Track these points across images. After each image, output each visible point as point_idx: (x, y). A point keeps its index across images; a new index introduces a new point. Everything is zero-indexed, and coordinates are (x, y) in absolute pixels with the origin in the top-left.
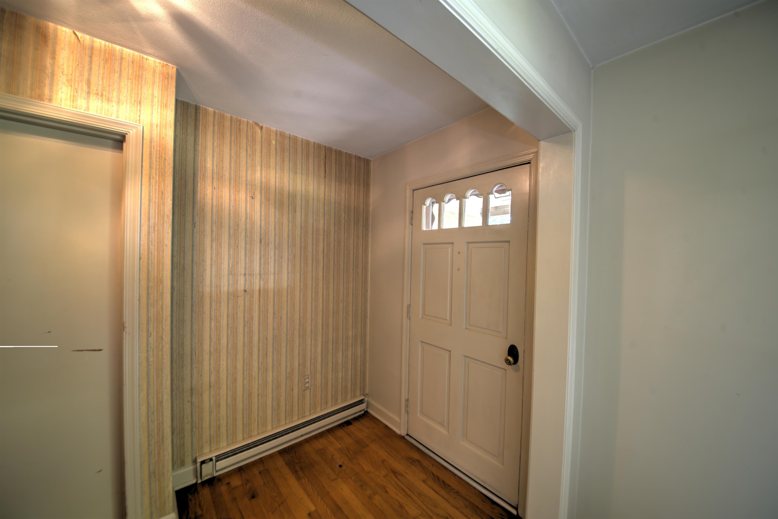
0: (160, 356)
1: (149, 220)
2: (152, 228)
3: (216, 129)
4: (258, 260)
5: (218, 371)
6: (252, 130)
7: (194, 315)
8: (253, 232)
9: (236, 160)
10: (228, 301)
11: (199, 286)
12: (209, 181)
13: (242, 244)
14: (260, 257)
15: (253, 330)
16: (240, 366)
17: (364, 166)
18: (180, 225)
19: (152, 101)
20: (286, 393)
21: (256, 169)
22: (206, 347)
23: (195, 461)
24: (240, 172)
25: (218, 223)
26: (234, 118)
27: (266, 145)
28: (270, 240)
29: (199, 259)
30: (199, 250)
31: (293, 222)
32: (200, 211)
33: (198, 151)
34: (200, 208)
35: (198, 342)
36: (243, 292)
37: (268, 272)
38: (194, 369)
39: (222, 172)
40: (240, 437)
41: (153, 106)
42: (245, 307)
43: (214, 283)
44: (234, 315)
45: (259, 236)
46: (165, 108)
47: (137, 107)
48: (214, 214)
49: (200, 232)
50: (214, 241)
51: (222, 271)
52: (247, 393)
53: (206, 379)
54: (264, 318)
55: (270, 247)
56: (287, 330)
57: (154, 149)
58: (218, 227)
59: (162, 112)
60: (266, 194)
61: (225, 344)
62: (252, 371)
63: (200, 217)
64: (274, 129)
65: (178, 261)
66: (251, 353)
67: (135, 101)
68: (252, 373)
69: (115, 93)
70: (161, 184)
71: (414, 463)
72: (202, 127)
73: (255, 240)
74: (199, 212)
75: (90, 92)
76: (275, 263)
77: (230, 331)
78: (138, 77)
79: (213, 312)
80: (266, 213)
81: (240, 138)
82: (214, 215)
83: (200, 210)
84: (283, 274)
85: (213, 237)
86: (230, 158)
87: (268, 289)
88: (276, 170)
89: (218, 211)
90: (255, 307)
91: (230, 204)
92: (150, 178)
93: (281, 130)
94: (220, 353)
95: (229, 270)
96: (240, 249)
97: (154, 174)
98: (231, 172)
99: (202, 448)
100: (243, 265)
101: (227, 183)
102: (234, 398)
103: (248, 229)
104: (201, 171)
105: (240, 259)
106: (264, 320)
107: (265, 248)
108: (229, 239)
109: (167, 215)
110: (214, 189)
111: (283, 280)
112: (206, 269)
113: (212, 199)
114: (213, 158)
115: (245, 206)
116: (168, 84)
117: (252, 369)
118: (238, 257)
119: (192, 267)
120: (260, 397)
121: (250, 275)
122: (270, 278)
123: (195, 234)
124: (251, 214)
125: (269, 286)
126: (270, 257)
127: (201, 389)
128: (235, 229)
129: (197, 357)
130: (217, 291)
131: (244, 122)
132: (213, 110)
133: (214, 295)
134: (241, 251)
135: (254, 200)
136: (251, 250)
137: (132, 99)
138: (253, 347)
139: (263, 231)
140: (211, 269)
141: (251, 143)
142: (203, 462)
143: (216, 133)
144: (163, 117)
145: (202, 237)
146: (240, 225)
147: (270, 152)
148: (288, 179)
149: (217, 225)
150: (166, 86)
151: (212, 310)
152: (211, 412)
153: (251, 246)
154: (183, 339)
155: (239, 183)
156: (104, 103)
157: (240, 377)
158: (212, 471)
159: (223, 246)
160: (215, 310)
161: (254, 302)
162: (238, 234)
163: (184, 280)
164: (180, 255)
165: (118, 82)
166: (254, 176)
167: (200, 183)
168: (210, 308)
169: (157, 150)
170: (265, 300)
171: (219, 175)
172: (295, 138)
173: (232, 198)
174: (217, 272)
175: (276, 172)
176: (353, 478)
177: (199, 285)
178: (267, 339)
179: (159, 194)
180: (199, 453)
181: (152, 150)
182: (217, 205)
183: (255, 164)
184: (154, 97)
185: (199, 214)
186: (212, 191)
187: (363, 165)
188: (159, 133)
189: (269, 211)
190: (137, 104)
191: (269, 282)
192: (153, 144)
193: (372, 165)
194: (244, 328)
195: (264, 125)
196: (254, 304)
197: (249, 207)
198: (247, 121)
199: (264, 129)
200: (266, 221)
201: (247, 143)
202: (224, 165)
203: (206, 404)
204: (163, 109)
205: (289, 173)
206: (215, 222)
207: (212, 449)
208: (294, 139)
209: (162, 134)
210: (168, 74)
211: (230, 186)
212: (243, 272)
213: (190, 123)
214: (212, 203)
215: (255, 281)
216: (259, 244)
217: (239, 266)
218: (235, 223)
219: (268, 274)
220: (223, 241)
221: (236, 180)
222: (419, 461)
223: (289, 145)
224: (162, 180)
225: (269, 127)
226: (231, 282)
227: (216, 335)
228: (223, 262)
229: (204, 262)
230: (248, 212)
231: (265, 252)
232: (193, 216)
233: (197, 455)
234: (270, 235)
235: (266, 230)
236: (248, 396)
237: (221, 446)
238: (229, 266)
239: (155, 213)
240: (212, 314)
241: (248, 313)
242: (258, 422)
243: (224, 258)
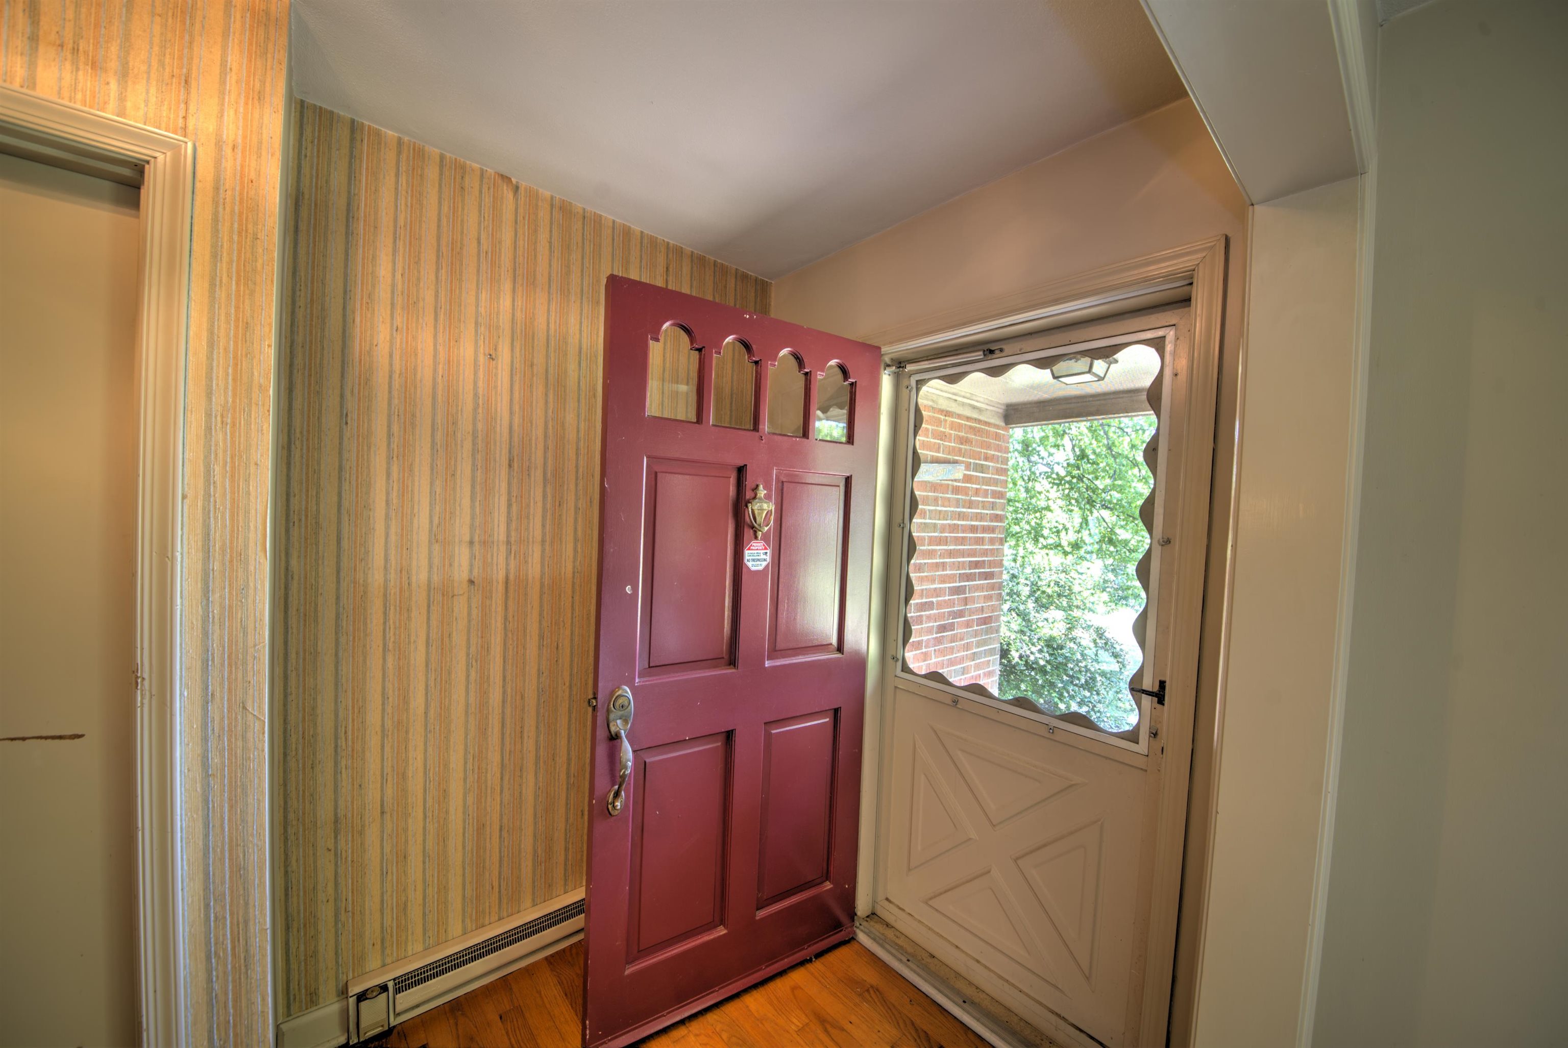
0: (239, 752)
1: (209, 394)
2: (216, 417)
3: (404, 184)
4: (504, 509)
5: (403, 776)
6: (494, 192)
7: (343, 640)
8: (492, 441)
9: (452, 264)
10: (429, 606)
11: (355, 570)
12: (382, 311)
13: (464, 468)
14: (509, 500)
15: (488, 677)
16: (456, 759)
17: (756, 297)
18: (309, 417)
19: (223, 82)
20: (567, 820)
21: (502, 288)
22: (373, 718)
23: (343, 992)
24: (460, 293)
25: (405, 415)
26: (448, 160)
27: (527, 231)
28: (533, 461)
29: (357, 502)
30: (357, 481)
31: (589, 420)
32: (360, 384)
33: (357, 234)
34: (360, 378)
35: (353, 707)
36: (465, 585)
37: (528, 539)
38: (343, 770)
39: (418, 291)
40: (455, 928)
41: (224, 94)
42: (469, 621)
43: (393, 563)
44: (442, 640)
45: (507, 451)
46: (256, 102)
47: (179, 91)
48: (395, 393)
49: (358, 436)
50: (395, 459)
51: (415, 533)
52: (473, 824)
53: (372, 794)
54: (517, 647)
55: (532, 479)
56: (571, 675)
57: (224, 209)
58: (405, 427)
59: (248, 113)
60: (525, 351)
61: (421, 709)
62: (487, 773)
63: (359, 400)
64: (548, 194)
65: (303, 508)
66: (483, 731)
67: (173, 76)
68: (486, 777)
69: (114, 49)
70: (243, 304)
71: (866, 994)
72: (367, 177)
73: (498, 459)
74: (357, 386)
75: (38, 36)
76: (544, 517)
77: (433, 678)
78: (182, 12)
79: (392, 633)
80: (524, 396)
81: (463, 209)
82: (396, 396)
83: (360, 381)
84: (564, 543)
85: (393, 450)
86: (438, 257)
87: (527, 580)
88: (549, 293)
89: (406, 387)
90: (496, 621)
91: (435, 370)
92: (212, 285)
93: (563, 198)
94: (407, 732)
95: (431, 531)
96: (458, 481)
97: (225, 275)
98: (440, 291)
99: (360, 959)
100: (467, 519)
101: (430, 318)
102: (443, 839)
103: (480, 433)
104: (362, 284)
105: (460, 506)
106: (517, 653)
107: (522, 479)
108: (432, 455)
109: (260, 386)
110: (395, 332)
111: (564, 556)
112: (373, 529)
113: (391, 356)
114: (394, 255)
115: (472, 377)
116: (267, 38)
117: (487, 769)
118: (455, 500)
119: (339, 522)
120: (505, 834)
121: (484, 543)
122: (533, 551)
123: (345, 439)
124: (488, 398)
125: (530, 571)
126: (532, 501)
127: (361, 818)
128: (448, 431)
129: (350, 743)
130: (401, 583)
131: (473, 170)
132: (396, 135)
133: (393, 592)
134: (461, 487)
135: (494, 362)
136: (486, 485)
137: (164, 69)
138: (490, 717)
139: (516, 439)
140: (387, 527)
141: (491, 225)
142: (362, 997)
143: (404, 193)
144: (252, 126)
145: (366, 448)
146: (460, 423)
147: (535, 249)
148: (579, 317)
149: (402, 421)
150: (262, 45)
151: (390, 628)
152: (385, 873)
153: (486, 474)
154: (315, 699)
155: (460, 320)
156: (81, 73)
157: (456, 789)
158: (385, 1016)
159: (417, 473)
160: (395, 628)
161: (493, 610)
162: (456, 445)
163: (317, 552)
164: (307, 491)
165: (124, 19)
166: (496, 305)
167: (361, 315)
168: (385, 623)
169: (233, 211)
170: (519, 603)
171: (409, 296)
172: (598, 220)
173: (442, 356)
174: (402, 535)
175: (549, 297)
176: (725, 1036)
177: (355, 566)
178: (522, 697)
179: (237, 327)
180: (353, 971)
181: (221, 209)
182: (404, 371)
183: (500, 276)
184: (228, 70)
185: (356, 391)
186: (392, 335)
187: (753, 294)
188: (239, 168)
189: (531, 392)
190: (179, 83)
191: (530, 560)
192: (222, 196)
193: (773, 295)
194: (468, 671)
195: (523, 183)
196: (494, 614)
197: (481, 379)
198: (482, 170)
199: (522, 191)
200: (524, 416)
201: (479, 224)
202: (422, 273)
203: (373, 855)
204: (253, 104)
205: (581, 303)
206: (396, 413)
207: (388, 960)
208: (595, 222)
209: (249, 170)
210: (267, 13)
211: (435, 327)
212: (467, 538)
213: (335, 163)
214: (391, 365)
215: (495, 559)
216: (507, 469)
217: (458, 521)
218: (448, 418)
219: (528, 542)
220: (417, 460)
221: (450, 313)
222: (878, 990)
223: (583, 235)
224: (247, 292)
225: (535, 188)
226: (436, 561)
227: (399, 689)
228: (416, 510)
229: (370, 510)
230: (480, 391)
231: (522, 491)
232: (342, 396)
233: (351, 976)
234: (533, 449)
235: (523, 438)
236: (475, 832)
237: (410, 953)
238: (431, 522)
239: (227, 379)
240: (387, 638)
241: (477, 635)
242: (500, 892)
243: (419, 501)
